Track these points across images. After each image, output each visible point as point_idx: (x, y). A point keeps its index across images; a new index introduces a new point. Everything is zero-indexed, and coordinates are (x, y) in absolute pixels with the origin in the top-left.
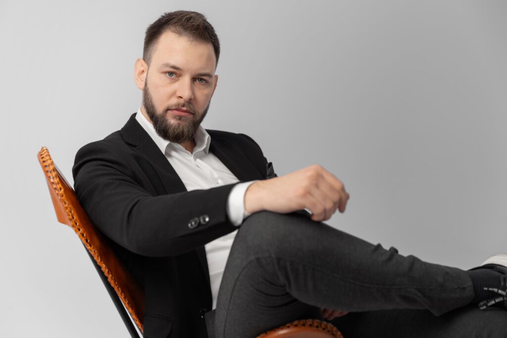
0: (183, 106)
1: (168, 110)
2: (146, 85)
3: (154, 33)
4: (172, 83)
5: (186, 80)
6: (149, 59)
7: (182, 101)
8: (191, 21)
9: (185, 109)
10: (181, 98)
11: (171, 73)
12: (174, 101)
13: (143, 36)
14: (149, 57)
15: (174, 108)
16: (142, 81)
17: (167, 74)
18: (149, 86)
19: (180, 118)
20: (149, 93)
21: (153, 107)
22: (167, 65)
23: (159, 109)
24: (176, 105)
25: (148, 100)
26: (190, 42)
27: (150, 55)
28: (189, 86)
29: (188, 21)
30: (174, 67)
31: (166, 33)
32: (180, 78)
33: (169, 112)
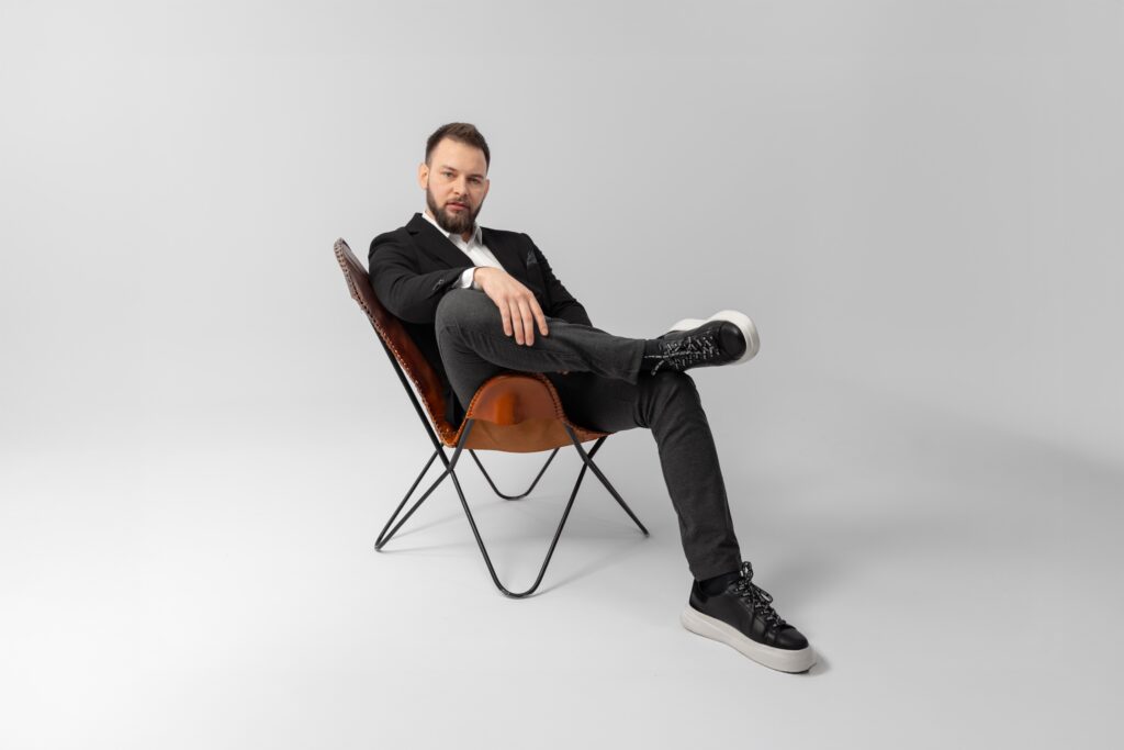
0: (460, 200)
1: (447, 204)
2: (428, 185)
3: (433, 142)
4: (449, 182)
5: (461, 179)
6: (430, 163)
7: (458, 196)
8: (464, 130)
9: (461, 203)
10: (458, 193)
11: (449, 174)
12: (451, 196)
13: (424, 146)
14: (430, 161)
15: (451, 202)
16: (424, 182)
17: (446, 174)
18: (431, 186)
19: (457, 212)
20: (431, 192)
21: (434, 203)
22: (445, 167)
23: (440, 204)
24: (453, 200)
25: (431, 197)
26: (463, 148)
27: (431, 159)
28: (464, 184)
29: (461, 129)
30: (450, 168)
31: (443, 141)
32: (457, 179)
33: (448, 206)
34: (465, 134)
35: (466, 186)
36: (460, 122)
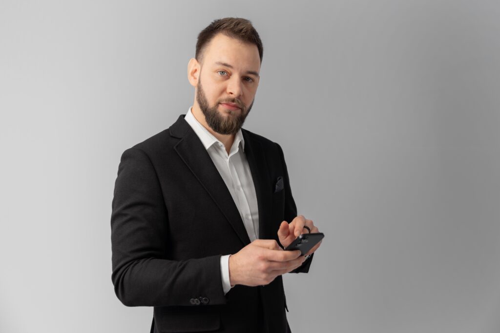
0: (233, 101)
1: (219, 103)
2: (199, 82)
3: (205, 37)
4: (223, 81)
5: (235, 78)
6: (202, 59)
7: (233, 96)
9: (234, 104)
10: (232, 93)
11: (223, 72)
12: (225, 96)
14: (201, 57)
15: (225, 102)
16: (195, 78)
17: (219, 73)
18: (202, 83)
19: (229, 113)
20: (202, 90)
21: (206, 101)
23: (211, 104)
24: (226, 100)
25: (202, 95)
26: (240, 44)
27: (203, 56)
28: (238, 84)
29: (238, 25)
30: (225, 65)
31: (217, 36)
32: (231, 77)
33: (221, 106)
34: (241, 30)
35: (241, 86)
36: (235, 17)
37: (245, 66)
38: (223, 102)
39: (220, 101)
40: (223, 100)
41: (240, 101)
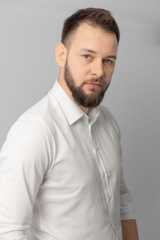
0: (96, 81)
2: (66, 64)
4: (87, 64)
6: (68, 44)
7: (95, 77)
8: (103, 17)
9: (97, 83)
10: (95, 74)
11: (86, 56)
15: (89, 82)
17: (84, 57)
19: (93, 90)
20: (69, 71)
21: (73, 81)
22: (85, 50)
25: (69, 76)
27: (70, 42)
28: (101, 66)
29: (101, 16)
31: (82, 25)
32: (94, 60)
33: (85, 86)
37: (106, 51)
38: (88, 83)
39: (85, 82)
40: (88, 81)
41: (102, 81)
